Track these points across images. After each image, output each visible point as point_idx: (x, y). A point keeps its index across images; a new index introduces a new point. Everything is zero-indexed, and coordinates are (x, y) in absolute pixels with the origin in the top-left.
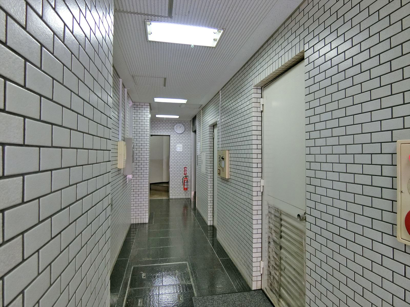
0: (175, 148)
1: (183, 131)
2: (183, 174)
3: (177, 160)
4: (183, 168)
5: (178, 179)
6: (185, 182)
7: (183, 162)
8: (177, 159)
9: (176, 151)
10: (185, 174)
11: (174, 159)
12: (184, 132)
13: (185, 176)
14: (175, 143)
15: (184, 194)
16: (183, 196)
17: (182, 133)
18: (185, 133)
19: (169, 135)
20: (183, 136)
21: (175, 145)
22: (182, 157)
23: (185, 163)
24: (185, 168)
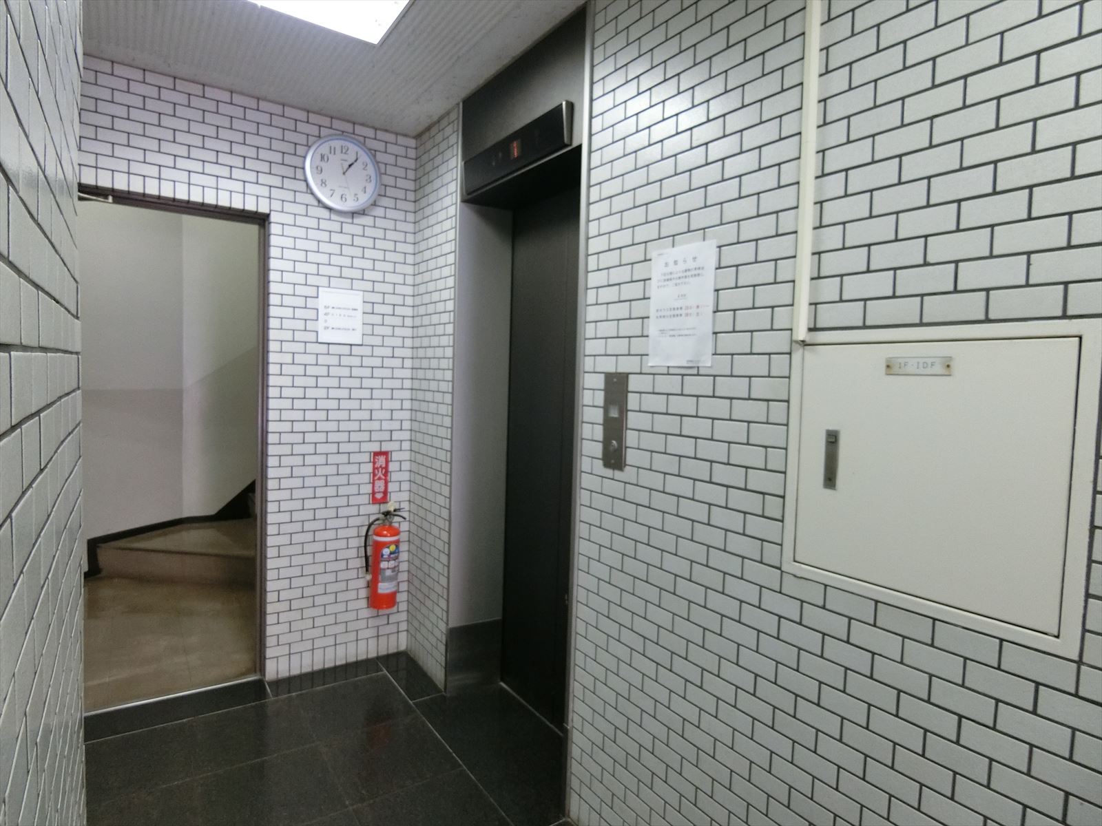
0: (312, 314)
1: (363, 199)
2: (365, 499)
3: (321, 404)
4: (366, 457)
5: (331, 534)
6: (386, 552)
7: (366, 415)
8: (321, 393)
9: (312, 337)
10: (379, 496)
11: (299, 393)
12: (374, 204)
13: (374, 509)
14: (311, 280)
15: (371, 633)
16: (362, 644)
17: (362, 213)
18: (379, 211)
19: (263, 209)
20: (369, 232)
21: (311, 291)
22: (356, 383)
23: (375, 425)
24: (377, 454)
